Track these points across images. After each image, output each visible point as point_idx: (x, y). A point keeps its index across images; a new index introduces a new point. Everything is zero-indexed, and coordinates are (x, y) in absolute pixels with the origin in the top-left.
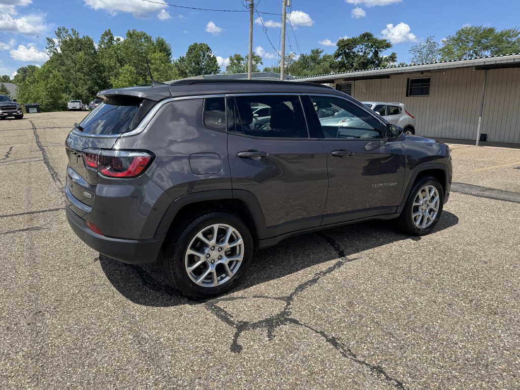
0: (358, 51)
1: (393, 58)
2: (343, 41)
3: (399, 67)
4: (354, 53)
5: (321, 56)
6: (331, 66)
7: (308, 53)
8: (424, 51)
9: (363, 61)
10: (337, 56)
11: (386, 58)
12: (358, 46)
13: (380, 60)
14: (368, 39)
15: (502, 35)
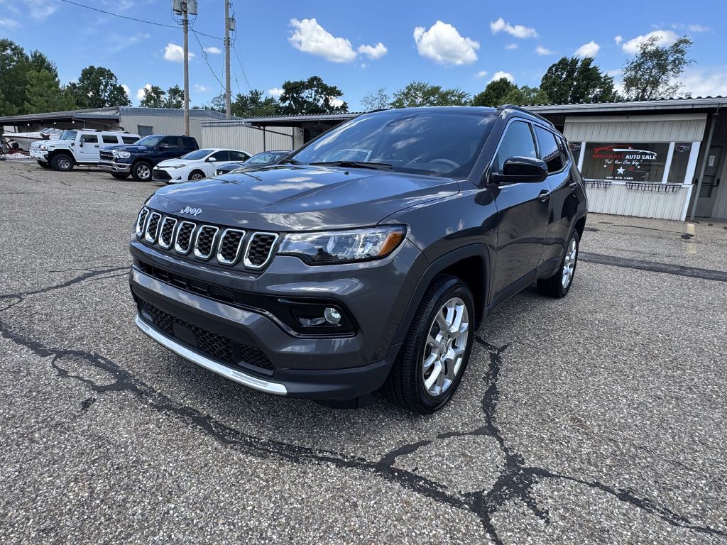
0: (307, 97)
1: (344, 108)
2: (289, 83)
4: (302, 98)
5: (262, 99)
6: (277, 111)
7: (246, 94)
8: (377, 103)
9: (314, 107)
10: (283, 99)
11: (337, 108)
12: (307, 91)
13: (332, 109)
14: (318, 85)
15: (447, 94)
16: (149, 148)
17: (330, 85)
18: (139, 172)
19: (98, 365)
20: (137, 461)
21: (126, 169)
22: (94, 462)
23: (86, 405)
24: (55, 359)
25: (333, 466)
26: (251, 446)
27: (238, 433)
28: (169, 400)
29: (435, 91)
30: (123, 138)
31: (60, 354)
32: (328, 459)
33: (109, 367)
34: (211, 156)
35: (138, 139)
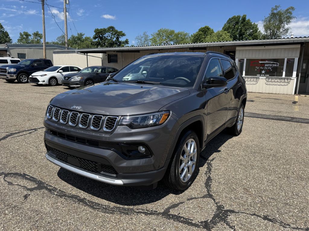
0: (107, 36)
1: (127, 42)
2: (98, 30)
3: (131, 47)
4: (105, 37)
5: (84, 37)
6: (92, 44)
7: (76, 35)
8: (143, 39)
9: (111, 42)
10: (95, 38)
11: (123, 41)
12: (107, 34)
13: (120, 43)
14: (113, 30)
15: (178, 34)
16: (26, 66)
17: (119, 30)
18: (21, 78)
19: (27, 179)
20: (56, 219)
21: (15, 77)
22: (37, 221)
23: (26, 197)
24: (5, 177)
25: (143, 215)
26: (106, 210)
27: (99, 204)
28: (64, 192)
29: (172, 32)
30: (11, 60)
31: (6, 175)
32: (141, 212)
33: (32, 179)
34: (60, 70)
35: (19, 61)
